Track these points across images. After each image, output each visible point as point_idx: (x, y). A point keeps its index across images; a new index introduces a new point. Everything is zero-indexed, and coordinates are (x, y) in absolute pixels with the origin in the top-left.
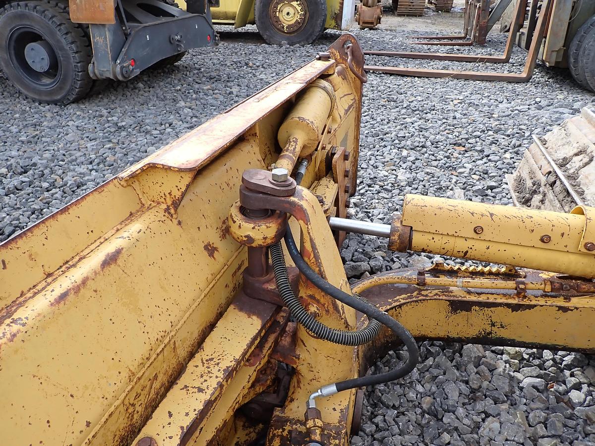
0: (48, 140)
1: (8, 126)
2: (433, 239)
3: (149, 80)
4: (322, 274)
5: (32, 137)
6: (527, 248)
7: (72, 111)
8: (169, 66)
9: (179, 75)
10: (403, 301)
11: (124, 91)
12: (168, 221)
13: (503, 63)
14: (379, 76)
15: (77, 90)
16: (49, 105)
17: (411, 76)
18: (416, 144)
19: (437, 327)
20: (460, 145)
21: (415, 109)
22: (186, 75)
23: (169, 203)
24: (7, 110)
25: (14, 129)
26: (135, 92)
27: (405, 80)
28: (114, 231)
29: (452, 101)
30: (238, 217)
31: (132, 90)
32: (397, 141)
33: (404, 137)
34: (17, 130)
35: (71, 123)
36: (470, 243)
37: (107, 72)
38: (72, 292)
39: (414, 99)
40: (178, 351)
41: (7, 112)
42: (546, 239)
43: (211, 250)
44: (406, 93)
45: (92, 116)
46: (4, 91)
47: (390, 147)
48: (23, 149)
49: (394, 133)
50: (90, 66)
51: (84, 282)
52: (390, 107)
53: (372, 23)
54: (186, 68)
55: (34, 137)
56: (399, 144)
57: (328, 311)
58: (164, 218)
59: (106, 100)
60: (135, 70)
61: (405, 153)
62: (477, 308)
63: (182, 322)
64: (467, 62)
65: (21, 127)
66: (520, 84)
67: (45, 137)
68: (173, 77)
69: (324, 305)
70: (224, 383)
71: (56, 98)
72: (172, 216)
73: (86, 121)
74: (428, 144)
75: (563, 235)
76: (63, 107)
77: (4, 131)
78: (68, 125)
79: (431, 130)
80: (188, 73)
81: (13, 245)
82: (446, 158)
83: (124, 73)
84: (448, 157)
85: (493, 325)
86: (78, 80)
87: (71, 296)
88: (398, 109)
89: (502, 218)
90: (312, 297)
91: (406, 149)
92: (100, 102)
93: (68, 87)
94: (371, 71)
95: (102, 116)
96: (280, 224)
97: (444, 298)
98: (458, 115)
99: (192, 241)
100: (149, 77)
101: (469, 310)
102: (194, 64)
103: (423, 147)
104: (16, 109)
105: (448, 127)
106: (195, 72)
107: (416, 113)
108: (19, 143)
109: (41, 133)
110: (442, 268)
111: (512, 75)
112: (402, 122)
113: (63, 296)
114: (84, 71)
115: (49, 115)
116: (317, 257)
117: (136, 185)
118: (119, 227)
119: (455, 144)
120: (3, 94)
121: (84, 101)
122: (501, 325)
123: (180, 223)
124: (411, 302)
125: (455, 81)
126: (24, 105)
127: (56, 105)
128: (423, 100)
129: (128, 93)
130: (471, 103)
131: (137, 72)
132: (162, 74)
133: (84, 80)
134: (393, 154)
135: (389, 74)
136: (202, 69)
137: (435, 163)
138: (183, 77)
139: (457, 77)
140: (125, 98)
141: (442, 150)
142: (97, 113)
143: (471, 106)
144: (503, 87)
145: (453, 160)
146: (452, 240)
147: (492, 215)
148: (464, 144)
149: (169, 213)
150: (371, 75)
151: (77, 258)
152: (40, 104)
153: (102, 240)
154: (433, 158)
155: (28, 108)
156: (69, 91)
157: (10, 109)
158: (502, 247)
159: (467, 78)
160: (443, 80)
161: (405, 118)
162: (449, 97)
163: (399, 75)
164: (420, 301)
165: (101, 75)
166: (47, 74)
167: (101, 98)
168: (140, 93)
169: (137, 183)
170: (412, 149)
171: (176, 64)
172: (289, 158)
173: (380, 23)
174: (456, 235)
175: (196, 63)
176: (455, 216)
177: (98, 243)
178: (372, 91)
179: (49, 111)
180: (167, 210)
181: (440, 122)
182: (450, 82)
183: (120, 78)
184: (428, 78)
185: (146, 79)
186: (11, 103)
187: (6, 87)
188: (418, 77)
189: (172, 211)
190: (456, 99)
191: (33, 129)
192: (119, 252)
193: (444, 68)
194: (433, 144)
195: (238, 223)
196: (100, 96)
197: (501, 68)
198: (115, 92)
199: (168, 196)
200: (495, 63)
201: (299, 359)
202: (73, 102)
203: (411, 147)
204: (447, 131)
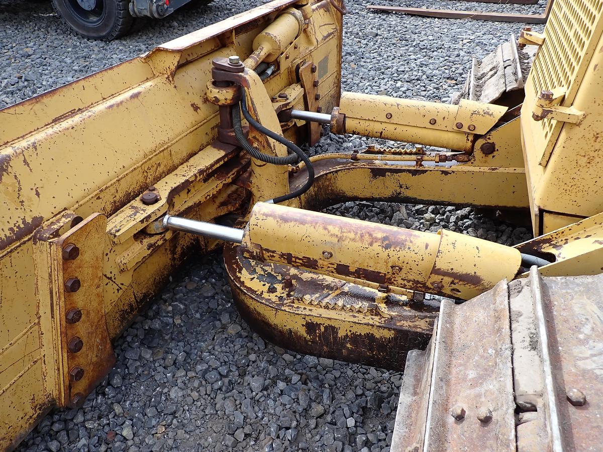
0: (96, 69)
1: (64, 57)
2: (359, 123)
3: (183, 20)
4: (258, 121)
5: (83, 67)
6: (421, 129)
7: (115, 46)
8: (202, 6)
9: (211, 16)
10: (339, 169)
11: (160, 29)
12: (168, 84)
13: (532, 5)
14: (400, 17)
15: (119, 27)
16: (96, 41)
17: (432, 17)
18: (413, 77)
19: (365, 190)
20: (453, 79)
21: (423, 47)
22: (217, 15)
23: (169, 74)
24: (61, 45)
25: (68, 60)
26: (170, 30)
27: (424, 21)
28: (137, 85)
29: (462, 40)
30: (211, 86)
31: (168, 28)
32: (396, 75)
33: (404, 71)
34: (71, 61)
35: (114, 56)
36: (384, 126)
37: (145, 11)
38: (116, 105)
39: (426, 38)
40: (174, 158)
41: (62, 46)
42: (433, 122)
43: (196, 108)
44: (420, 33)
45: (132, 51)
46: (57, 29)
47: (387, 79)
48: (76, 76)
49: (395, 68)
50: (131, 5)
51: (121, 102)
52: (400, 45)
54: (218, 8)
55: (85, 67)
56: (397, 77)
57: (264, 147)
58: (165, 82)
59: (144, 37)
60: (169, 9)
61: (399, 84)
62: (389, 174)
63: (175, 141)
64: (494, 3)
65: (74, 58)
66: (538, 25)
67: (94, 67)
68: (206, 17)
69: (261, 142)
70: (198, 175)
71: (102, 35)
72: (170, 82)
73: (127, 54)
74: (424, 77)
75: (444, 118)
76: (108, 42)
77: (60, 62)
78: (112, 58)
79: (431, 66)
80: (219, 13)
81: (87, 79)
82: (435, 90)
83: (160, 11)
84: (437, 89)
85: (401, 187)
86: (121, 18)
87: (115, 107)
88: (407, 47)
89: (404, 107)
90: (254, 137)
91: (401, 81)
92: (139, 39)
93: (111, 25)
94: (394, 12)
95: (140, 50)
96: (235, 91)
97: (368, 167)
98: (462, 53)
99: (183, 99)
100: (184, 16)
101: (384, 175)
102: (226, 5)
103: (418, 80)
104: (68, 44)
105: (448, 64)
106: (226, 12)
107: (423, 51)
108: (73, 72)
109: (90, 63)
110: (373, 150)
111: (536, 16)
112: (405, 59)
113: (111, 106)
114: (126, 10)
115: (96, 49)
116: (255, 110)
117: (150, 63)
118: (140, 84)
119: (448, 78)
120: (56, 32)
121: (125, 38)
122: (406, 187)
123: (175, 87)
124: (345, 169)
125: (475, 22)
126: (75, 41)
127: (102, 41)
128: (434, 40)
129: (164, 30)
130: (480, 42)
131: (172, 10)
132: (196, 14)
133: (125, 18)
134: (388, 85)
135: (410, 14)
136: (233, 10)
137: (423, 93)
138: (214, 17)
139: (477, 18)
140: (161, 36)
141: (435, 83)
142: (137, 48)
143: (478, 45)
144: (520, 28)
145: (441, 91)
146: (372, 123)
147: (398, 105)
148: (456, 78)
149: (169, 80)
150: (392, 16)
151: (118, 94)
152: (88, 40)
153: (131, 88)
154: (424, 89)
155: (78, 44)
156: (112, 28)
157: (64, 44)
158: (405, 128)
159: (486, 19)
160: (461, 21)
161: (410, 55)
162: (460, 37)
163: (420, 16)
164: (351, 168)
165: (140, 13)
166: (94, 12)
167: (141, 35)
168: (174, 31)
169: (151, 61)
170: (407, 82)
171: (210, 4)
172: (254, 58)
174: (374, 120)
175: (228, 4)
176: (374, 106)
177: (128, 89)
178: (389, 30)
179: (96, 45)
180: (168, 78)
181: (442, 59)
182: (469, 23)
183: (156, 15)
184: (448, 19)
185: (181, 19)
186: (64, 39)
187: (59, 25)
188: (439, 18)
189: (171, 79)
190: (466, 39)
191: (84, 60)
192: (139, 93)
193: (467, 9)
194: (428, 78)
195: (210, 89)
196: (140, 34)
197: (527, 10)
198: (152, 30)
199: (168, 69)
200: (524, 5)
201: (251, 183)
202: (116, 39)
203: (407, 79)
204: (446, 67)
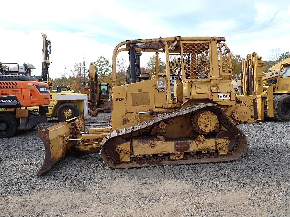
15: (13, 133)
37: (23, 128)
50: (19, 127)
53: (95, 115)
83: (28, 128)
86: (15, 131)
93: (11, 133)
135: (97, 126)
166: (5, 130)
173: (98, 115)
